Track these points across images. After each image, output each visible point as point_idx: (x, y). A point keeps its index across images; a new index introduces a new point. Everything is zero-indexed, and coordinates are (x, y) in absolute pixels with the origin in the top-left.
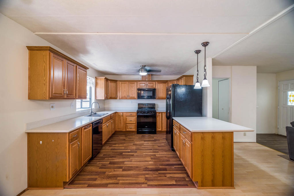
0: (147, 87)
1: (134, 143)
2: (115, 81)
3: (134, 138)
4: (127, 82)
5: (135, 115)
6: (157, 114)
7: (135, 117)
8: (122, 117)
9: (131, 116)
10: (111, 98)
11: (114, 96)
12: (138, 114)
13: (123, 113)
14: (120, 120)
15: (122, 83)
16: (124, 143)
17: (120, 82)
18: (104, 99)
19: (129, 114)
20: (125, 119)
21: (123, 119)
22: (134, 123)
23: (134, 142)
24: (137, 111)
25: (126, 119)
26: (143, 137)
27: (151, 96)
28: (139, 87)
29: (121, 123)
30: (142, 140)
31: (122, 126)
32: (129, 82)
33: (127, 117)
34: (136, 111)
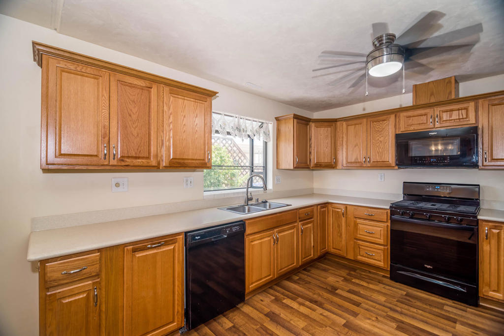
0: (437, 125)
1: (352, 318)
2: (331, 122)
3: (368, 293)
4: (365, 120)
5: (384, 218)
6: (485, 229)
7: (386, 224)
8: (344, 219)
9: (370, 218)
10: (319, 166)
11: (326, 159)
12: (396, 217)
13: (346, 207)
14: (339, 226)
15: (348, 126)
16: (321, 305)
17: (344, 123)
18: (292, 168)
19: (366, 213)
20: (352, 224)
21: (347, 225)
22: (381, 241)
23: (355, 315)
24: (391, 207)
25: (356, 225)
26: (407, 300)
27: (452, 158)
28: (402, 129)
29: (341, 234)
30: (394, 319)
31: (344, 243)
32: (369, 119)
33: (359, 221)
34: (388, 207)
